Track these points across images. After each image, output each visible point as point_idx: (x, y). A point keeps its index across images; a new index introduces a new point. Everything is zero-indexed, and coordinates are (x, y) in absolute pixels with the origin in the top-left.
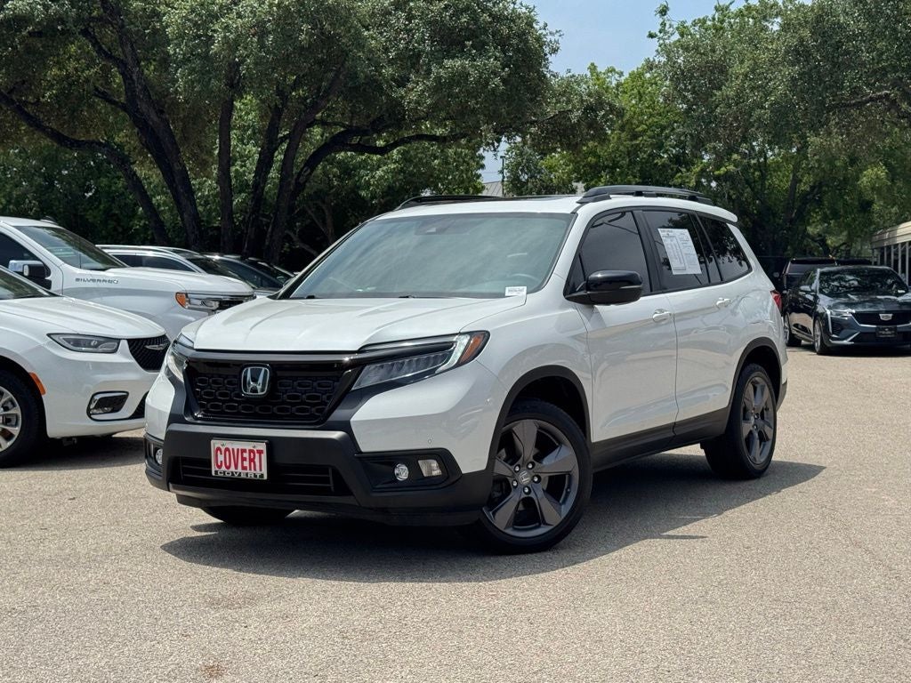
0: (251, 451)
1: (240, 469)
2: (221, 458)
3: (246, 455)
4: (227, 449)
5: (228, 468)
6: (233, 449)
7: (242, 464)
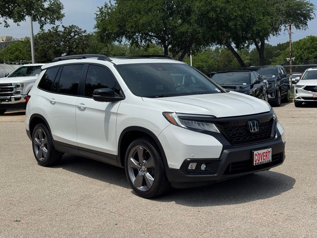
0: (266, 152)
1: (263, 160)
2: (257, 158)
3: (265, 154)
4: (259, 154)
5: (259, 161)
6: (261, 153)
7: (264, 158)
